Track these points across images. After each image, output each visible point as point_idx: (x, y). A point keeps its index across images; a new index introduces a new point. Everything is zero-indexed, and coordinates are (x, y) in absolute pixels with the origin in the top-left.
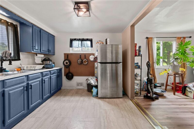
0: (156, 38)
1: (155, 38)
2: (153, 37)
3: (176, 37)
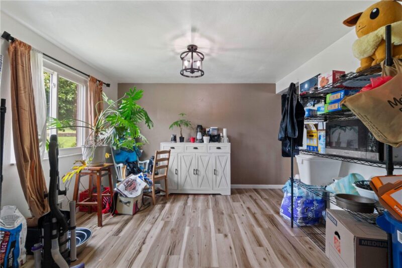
0: (44, 54)
1: (39, 52)
2: (32, 46)
3: (89, 76)
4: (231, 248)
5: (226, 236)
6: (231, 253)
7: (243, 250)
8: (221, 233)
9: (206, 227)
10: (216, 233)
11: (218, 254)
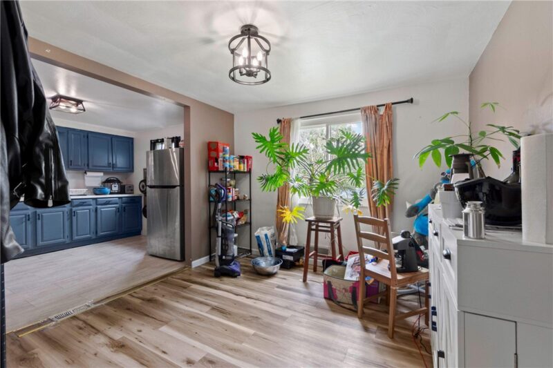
0: (301, 117)
1: (297, 119)
3: (360, 109)
4: (164, 352)
5: (189, 362)
6: (157, 348)
7: (145, 362)
8: (201, 360)
9: (236, 350)
10: (208, 354)
11: (171, 337)
